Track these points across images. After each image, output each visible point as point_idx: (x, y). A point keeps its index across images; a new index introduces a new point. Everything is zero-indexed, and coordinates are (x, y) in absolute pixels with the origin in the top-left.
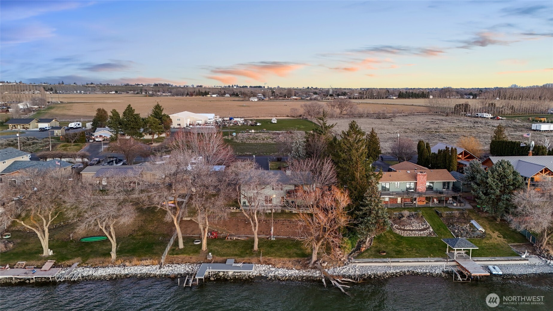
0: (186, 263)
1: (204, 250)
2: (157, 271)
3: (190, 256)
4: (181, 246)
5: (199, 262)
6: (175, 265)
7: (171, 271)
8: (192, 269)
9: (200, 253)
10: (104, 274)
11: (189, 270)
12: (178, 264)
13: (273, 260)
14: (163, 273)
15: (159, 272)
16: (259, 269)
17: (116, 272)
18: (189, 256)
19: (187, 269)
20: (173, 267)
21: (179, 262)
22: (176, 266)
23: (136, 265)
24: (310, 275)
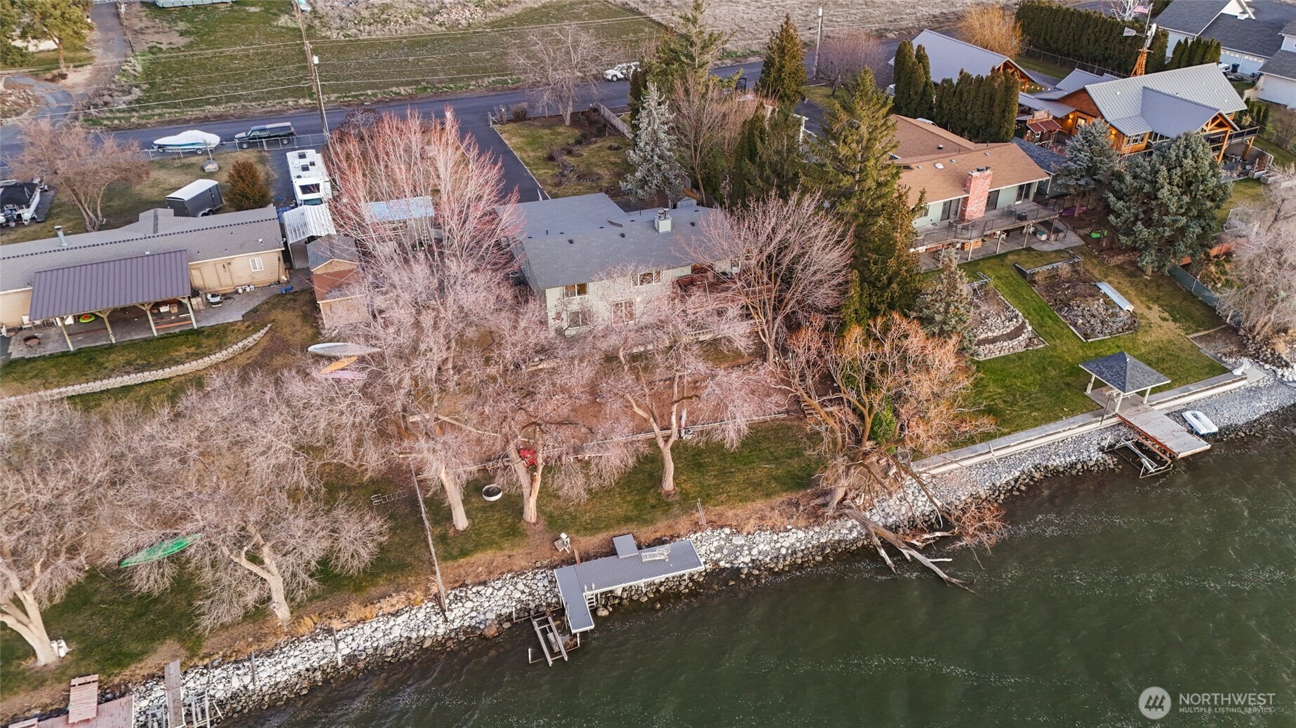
0: (502, 573)
1: (534, 520)
2: (434, 624)
3: (506, 552)
4: (461, 521)
5: (538, 564)
6: (474, 590)
7: (474, 614)
8: (527, 590)
9: (527, 535)
10: (282, 677)
11: (523, 597)
12: (484, 583)
13: (730, 513)
14: (456, 625)
15: (442, 626)
16: (704, 548)
17: (314, 658)
18: (499, 553)
19: (517, 595)
20: (475, 600)
21: (483, 578)
22: (478, 592)
23: (363, 620)
24: (837, 538)
